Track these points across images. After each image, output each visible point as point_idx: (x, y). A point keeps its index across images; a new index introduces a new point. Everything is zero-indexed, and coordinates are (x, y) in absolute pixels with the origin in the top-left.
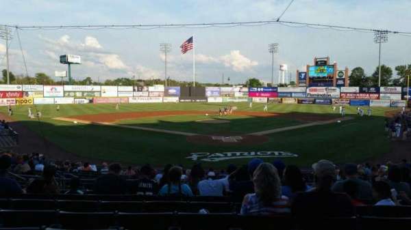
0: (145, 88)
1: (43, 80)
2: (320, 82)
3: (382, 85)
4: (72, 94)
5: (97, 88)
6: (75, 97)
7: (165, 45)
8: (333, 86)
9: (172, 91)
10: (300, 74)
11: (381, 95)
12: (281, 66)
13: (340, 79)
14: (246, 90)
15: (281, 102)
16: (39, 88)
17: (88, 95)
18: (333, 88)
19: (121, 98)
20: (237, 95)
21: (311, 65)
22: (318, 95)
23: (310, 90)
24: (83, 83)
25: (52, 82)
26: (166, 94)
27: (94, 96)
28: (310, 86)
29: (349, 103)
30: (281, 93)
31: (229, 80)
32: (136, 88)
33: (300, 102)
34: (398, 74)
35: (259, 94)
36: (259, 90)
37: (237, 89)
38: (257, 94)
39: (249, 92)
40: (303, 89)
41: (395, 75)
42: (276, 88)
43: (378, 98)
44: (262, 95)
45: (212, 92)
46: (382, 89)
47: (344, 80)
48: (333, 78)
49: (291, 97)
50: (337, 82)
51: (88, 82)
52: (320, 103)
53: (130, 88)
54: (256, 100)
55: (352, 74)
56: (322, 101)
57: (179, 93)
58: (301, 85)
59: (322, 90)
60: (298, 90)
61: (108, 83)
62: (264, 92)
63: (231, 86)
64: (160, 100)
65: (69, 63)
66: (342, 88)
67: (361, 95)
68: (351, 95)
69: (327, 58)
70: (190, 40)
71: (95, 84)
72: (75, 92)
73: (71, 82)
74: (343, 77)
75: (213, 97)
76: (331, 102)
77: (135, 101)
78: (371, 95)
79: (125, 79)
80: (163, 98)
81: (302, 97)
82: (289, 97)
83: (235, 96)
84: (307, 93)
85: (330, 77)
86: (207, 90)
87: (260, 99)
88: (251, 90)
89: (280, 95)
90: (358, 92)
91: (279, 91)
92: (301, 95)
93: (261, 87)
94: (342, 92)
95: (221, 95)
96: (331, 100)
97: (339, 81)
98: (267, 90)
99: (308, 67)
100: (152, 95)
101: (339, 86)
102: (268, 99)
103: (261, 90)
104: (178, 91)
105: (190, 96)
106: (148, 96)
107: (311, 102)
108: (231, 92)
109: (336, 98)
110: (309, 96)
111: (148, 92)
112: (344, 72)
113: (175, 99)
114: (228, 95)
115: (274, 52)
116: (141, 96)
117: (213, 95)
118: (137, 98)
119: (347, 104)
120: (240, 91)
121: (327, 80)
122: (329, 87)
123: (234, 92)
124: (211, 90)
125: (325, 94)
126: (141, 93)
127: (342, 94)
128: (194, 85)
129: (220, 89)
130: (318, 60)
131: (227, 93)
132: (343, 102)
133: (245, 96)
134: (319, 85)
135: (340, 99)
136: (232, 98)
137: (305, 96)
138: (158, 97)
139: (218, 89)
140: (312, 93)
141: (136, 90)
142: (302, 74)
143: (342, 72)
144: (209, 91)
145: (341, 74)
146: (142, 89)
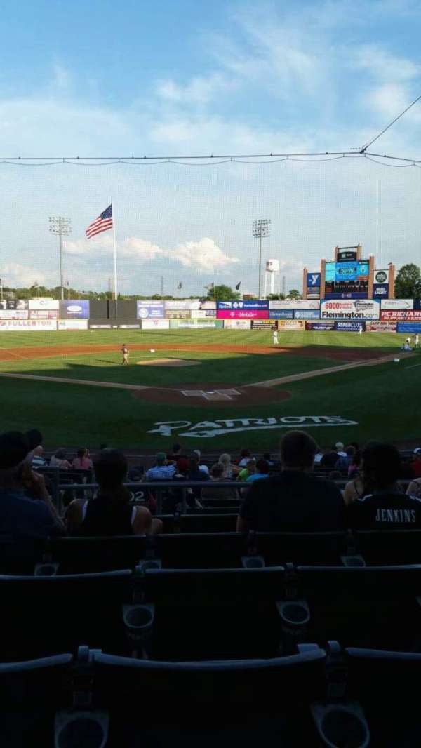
2: (346, 290)
8: (367, 298)
9: (74, 308)
10: (309, 276)
12: (268, 264)
13: (380, 286)
14: (211, 305)
18: (367, 301)
20: (196, 315)
21: (327, 260)
22: (341, 315)
23: (327, 306)
26: (63, 314)
28: (327, 298)
29: (396, 329)
30: (275, 311)
31: (180, 287)
33: (310, 327)
35: (237, 314)
36: (236, 305)
37: (197, 304)
38: (233, 314)
39: (218, 309)
42: (267, 302)
44: (242, 315)
45: (150, 310)
47: (386, 286)
48: (367, 283)
49: (293, 318)
50: (374, 289)
52: (345, 329)
54: (231, 324)
55: (399, 276)
56: (349, 325)
57: (87, 312)
58: (310, 296)
59: (348, 306)
60: (306, 305)
62: (245, 310)
64: (51, 326)
66: (383, 301)
67: (417, 313)
68: (400, 314)
69: (358, 247)
74: (386, 282)
75: (152, 320)
77: (3, 329)
80: (57, 322)
81: (313, 319)
82: (290, 319)
83: (192, 317)
84: (322, 311)
85: (362, 283)
86: (139, 306)
87: (238, 323)
88: (221, 307)
89: (273, 314)
90: (412, 308)
91: (271, 308)
92: (311, 314)
93: (238, 302)
94: (382, 308)
95: (166, 317)
96: (365, 323)
97: (378, 289)
98: (251, 306)
99: (324, 263)
100: (35, 317)
101: (378, 298)
102: (252, 322)
103: (238, 307)
104: (86, 308)
105: (108, 317)
106: (29, 318)
107: (328, 328)
108: (183, 310)
109: (373, 320)
110: (325, 317)
111: (27, 311)
112: (387, 272)
113: (82, 325)
114: (178, 317)
115: (262, 235)
116: (14, 319)
117: (150, 316)
118: (7, 322)
119: (393, 330)
120: (200, 309)
121: (357, 286)
122: (361, 300)
123: (190, 310)
124: (148, 306)
125: (353, 313)
126: (14, 312)
127: (383, 313)
128: (116, 298)
129: (164, 304)
130: (341, 251)
131: (177, 313)
132: (384, 326)
133: (209, 317)
134: (343, 296)
135: (380, 322)
136: (187, 322)
137: (317, 316)
138: (48, 320)
139: (161, 304)
140: (331, 311)
141: (5, 307)
142: (313, 276)
143: (384, 273)
144: (143, 309)
145: (381, 277)
146: (15, 305)
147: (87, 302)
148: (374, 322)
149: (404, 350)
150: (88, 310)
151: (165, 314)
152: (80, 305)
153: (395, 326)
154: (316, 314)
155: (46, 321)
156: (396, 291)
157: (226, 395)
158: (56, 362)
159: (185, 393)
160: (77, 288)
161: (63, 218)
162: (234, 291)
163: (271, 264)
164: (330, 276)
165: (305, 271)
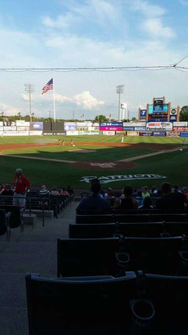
0: (13, 123)
2: (157, 118)
8: (167, 121)
9: (36, 126)
10: (141, 111)
14: (97, 124)
15: (127, 135)
18: (167, 123)
20: (90, 129)
21: (149, 104)
22: (155, 129)
23: (149, 125)
26: (32, 128)
28: (149, 121)
29: (180, 135)
30: (126, 127)
32: (5, 123)
33: (141, 134)
36: (108, 124)
37: (90, 124)
38: (107, 128)
39: (100, 126)
42: (122, 123)
44: (111, 129)
45: (70, 126)
47: (176, 116)
48: (167, 114)
49: (134, 130)
50: (170, 117)
52: (157, 135)
54: (106, 133)
55: (181, 111)
56: (159, 133)
57: (42, 127)
58: (141, 120)
59: (159, 125)
60: (140, 124)
62: (112, 127)
64: (26, 134)
66: (174, 123)
68: (181, 128)
69: (164, 98)
74: (176, 114)
75: (71, 131)
76: (166, 135)
80: (29, 132)
81: (143, 131)
82: (133, 131)
83: (89, 130)
84: (147, 127)
85: (165, 114)
86: (65, 125)
87: (109, 133)
88: (101, 125)
89: (125, 129)
90: (187, 126)
91: (124, 125)
92: (142, 129)
93: (109, 123)
94: (174, 126)
95: (77, 129)
96: (166, 132)
97: (172, 117)
98: (115, 125)
99: (148, 105)
100: (19, 130)
101: (172, 121)
102: (115, 132)
103: (109, 125)
104: (41, 126)
105: (51, 130)
106: (16, 130)
107: (150, 135)
108: (85, 127)
109: (170, 131)
110: (148, 130)
111: (15, 127)
112: (176, 110)
113: (40, 133)
114: (82, 129)
115: (120, 92)
116: (10, 130)
117: (70, 129)
118: (7, 132)
119: (178, 136)
120: (92, 126)
121: (163, 116)
122: (164, 122)
123: (88, 127)
124: (69, 125)
125: (160, 128)
126: (10, 127)
127: (174, 128)
128: (55, 121)
129: (76, 124)
130: (156, 100)
131: (82, 128)
132: (175, 134)
133: (96, 130)
134: (156, 120)
135: (173, 132)
136: (86, 132)
137: (145, 129)
138: (25, 131)
139: (75, 124)
140: (151, 127)
141: (6, 125)
142: (143, 111)
143: (175, 110)
144: (67, 126)
145: (174, 111)
146: (10, 124)
147: (42, 123)
148: (170, 132)
150: (43, 127)
152: (39, 124)
153: (179, 134)
154: (144, 128)
155: (24, 131)
156: (180, 118)
157: (109, 165)
161: (31, 85)
163: (123, 105)
164: (151, 111)
165: (139, 109)
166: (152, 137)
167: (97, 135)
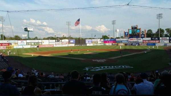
1: (17, 38)
2: (134, 36)
3: (161, 37)
4: (30, 44)
5: (40, 41)
6: (31, 45)
7: (69, 22)
8: (139, 38)
9: (72, 41)
10: (125, 33)
11: (160, 41)
12: (116, 30)
13: (143, 35)
14: (102, 40)
15: (118, 45)
16: (16, 41)
17: (36, 44)
18: (140, 38)
19: (50, 45)
20: (99, 42)
22: (133, 42)
23: (130, 40)
24: (34, 39)
25: (21, 39)
26: (69, 43)
27: (39, 44)
28: (130, 38)
29: (147, 45)
30: (117, 41)
31: (95, 36)
32: (57, 40)
33: (126, 45)
34: (167, 32)
35: (108, 42)
36: (108, 40)
37: (99, 40)
38: (107, 42)
39: (104, 41)
40: (127, 39)
41: (165, 33)
42: (116, 39)
43: (159, 42)
44: (110, 42)
45: (88, 41)
46: (161, 38)
47: (144, 35)
49: (122, 43)
50: (141, 35)
51: (36, 39)
52: (134, 45)
53: (54, 41)
54: (107, 44)
55: (147, 32)
57: (74, 42)
59: (135, 40)
60: (125, 39)
61: (44, 39)
62: (110, 41)
63: (96, 39)
64: (67, 45)
65: (28, 31)
66: (143, 38)
67: (152, 41)
68: (147, 41)
69: (137, 26)
70: (79, 20)
71: (39, 39)
72: (31, 43)
73: (29, 39)
74: (144, 34)
75: (89, 44)
76: (139, 45)
77: (56, 46)
78: (156, 41)
79: (51, 37)
85: (138, 34)
86: (86, 40)
87: (109, 44)
92: (126, 42)
93: (109, 39)
95: (92, 43)
96: (139, 43)
98: (112, 40)
99: (129, 30)
101: (142, 37)
102: (112, 44)
105: (79, 43)
106: (62, 44)
107: (130, 45)
109: (141, 43)
111: (61, 42)
112: (144, 31)
115: (114, 24)
116: (58, 44)
126: (59, 42)
127: (144, 41)
128: (81, 39)
130: (133, 27)
131: (95, 42)
133: (102, 43)
135: (143, 43)
136: (97, 44)
137: (128, 42)
139: (91, 40)
140: (131, 41)
141: (57, 42)
149: (148, 50)
151: (92, 42)
153: (147, 44)
155: (65, 44)
156: (147, 36)
157: (103, 61)
158: (66, 54)
159: (93, 60)
160: (73, 37)
162: (108, 37)
164: (130, 33)
165: (124, 32)
166: (132, 46)
167: (103, 45)
